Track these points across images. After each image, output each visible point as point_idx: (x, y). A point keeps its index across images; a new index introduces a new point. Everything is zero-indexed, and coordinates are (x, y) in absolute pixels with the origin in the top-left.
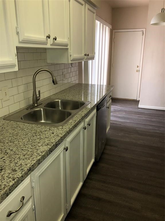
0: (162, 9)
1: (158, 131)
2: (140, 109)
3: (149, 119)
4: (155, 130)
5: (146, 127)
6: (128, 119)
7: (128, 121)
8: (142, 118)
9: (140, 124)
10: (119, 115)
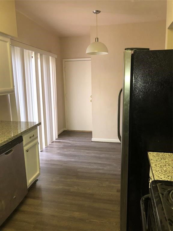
0: (96, 38)
1: (101, 171)
2: (92, 143)
3: (97, 155)
4: (99, 169)
5: (90, 167)
6: (74, 156)
7: (73, 160)
8: (90, 155)
9: (84, 162)
10: (66, 153)
